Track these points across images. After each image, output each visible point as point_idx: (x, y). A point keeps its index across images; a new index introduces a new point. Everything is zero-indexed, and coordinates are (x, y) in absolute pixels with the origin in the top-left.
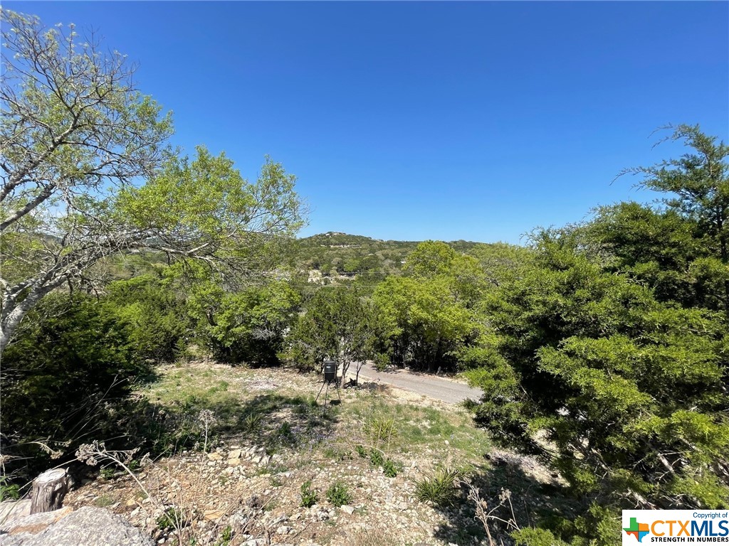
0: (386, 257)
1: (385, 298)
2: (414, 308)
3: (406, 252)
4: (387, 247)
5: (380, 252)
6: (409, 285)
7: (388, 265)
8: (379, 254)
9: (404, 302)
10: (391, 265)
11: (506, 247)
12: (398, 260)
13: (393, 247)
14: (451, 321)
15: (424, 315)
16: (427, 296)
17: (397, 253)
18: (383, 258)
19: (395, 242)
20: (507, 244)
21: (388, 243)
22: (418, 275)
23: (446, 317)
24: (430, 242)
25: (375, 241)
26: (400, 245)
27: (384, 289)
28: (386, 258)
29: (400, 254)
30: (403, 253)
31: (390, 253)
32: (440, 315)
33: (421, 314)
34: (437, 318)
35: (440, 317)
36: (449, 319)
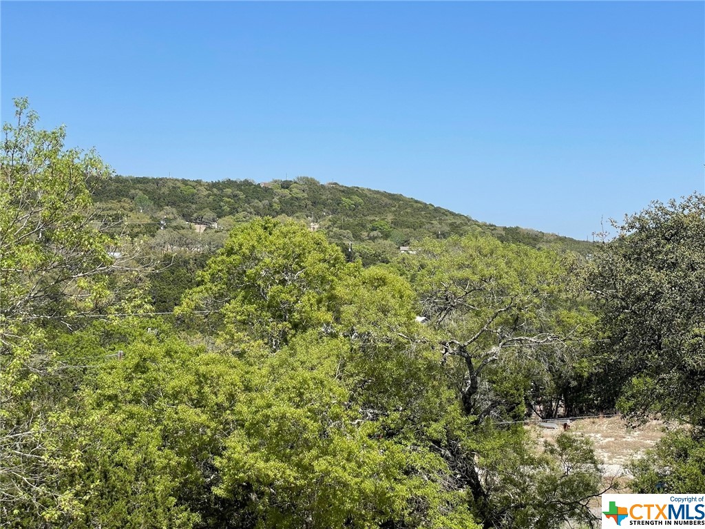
2: (237, 445)
14: (352, 481)
15: (273, 469)
23: (338, 472)
27: (125, 385)
32: (320, 465)
33: (261, 464)
34: (311, 476)
35: (321, 471)
36: (346, 477)
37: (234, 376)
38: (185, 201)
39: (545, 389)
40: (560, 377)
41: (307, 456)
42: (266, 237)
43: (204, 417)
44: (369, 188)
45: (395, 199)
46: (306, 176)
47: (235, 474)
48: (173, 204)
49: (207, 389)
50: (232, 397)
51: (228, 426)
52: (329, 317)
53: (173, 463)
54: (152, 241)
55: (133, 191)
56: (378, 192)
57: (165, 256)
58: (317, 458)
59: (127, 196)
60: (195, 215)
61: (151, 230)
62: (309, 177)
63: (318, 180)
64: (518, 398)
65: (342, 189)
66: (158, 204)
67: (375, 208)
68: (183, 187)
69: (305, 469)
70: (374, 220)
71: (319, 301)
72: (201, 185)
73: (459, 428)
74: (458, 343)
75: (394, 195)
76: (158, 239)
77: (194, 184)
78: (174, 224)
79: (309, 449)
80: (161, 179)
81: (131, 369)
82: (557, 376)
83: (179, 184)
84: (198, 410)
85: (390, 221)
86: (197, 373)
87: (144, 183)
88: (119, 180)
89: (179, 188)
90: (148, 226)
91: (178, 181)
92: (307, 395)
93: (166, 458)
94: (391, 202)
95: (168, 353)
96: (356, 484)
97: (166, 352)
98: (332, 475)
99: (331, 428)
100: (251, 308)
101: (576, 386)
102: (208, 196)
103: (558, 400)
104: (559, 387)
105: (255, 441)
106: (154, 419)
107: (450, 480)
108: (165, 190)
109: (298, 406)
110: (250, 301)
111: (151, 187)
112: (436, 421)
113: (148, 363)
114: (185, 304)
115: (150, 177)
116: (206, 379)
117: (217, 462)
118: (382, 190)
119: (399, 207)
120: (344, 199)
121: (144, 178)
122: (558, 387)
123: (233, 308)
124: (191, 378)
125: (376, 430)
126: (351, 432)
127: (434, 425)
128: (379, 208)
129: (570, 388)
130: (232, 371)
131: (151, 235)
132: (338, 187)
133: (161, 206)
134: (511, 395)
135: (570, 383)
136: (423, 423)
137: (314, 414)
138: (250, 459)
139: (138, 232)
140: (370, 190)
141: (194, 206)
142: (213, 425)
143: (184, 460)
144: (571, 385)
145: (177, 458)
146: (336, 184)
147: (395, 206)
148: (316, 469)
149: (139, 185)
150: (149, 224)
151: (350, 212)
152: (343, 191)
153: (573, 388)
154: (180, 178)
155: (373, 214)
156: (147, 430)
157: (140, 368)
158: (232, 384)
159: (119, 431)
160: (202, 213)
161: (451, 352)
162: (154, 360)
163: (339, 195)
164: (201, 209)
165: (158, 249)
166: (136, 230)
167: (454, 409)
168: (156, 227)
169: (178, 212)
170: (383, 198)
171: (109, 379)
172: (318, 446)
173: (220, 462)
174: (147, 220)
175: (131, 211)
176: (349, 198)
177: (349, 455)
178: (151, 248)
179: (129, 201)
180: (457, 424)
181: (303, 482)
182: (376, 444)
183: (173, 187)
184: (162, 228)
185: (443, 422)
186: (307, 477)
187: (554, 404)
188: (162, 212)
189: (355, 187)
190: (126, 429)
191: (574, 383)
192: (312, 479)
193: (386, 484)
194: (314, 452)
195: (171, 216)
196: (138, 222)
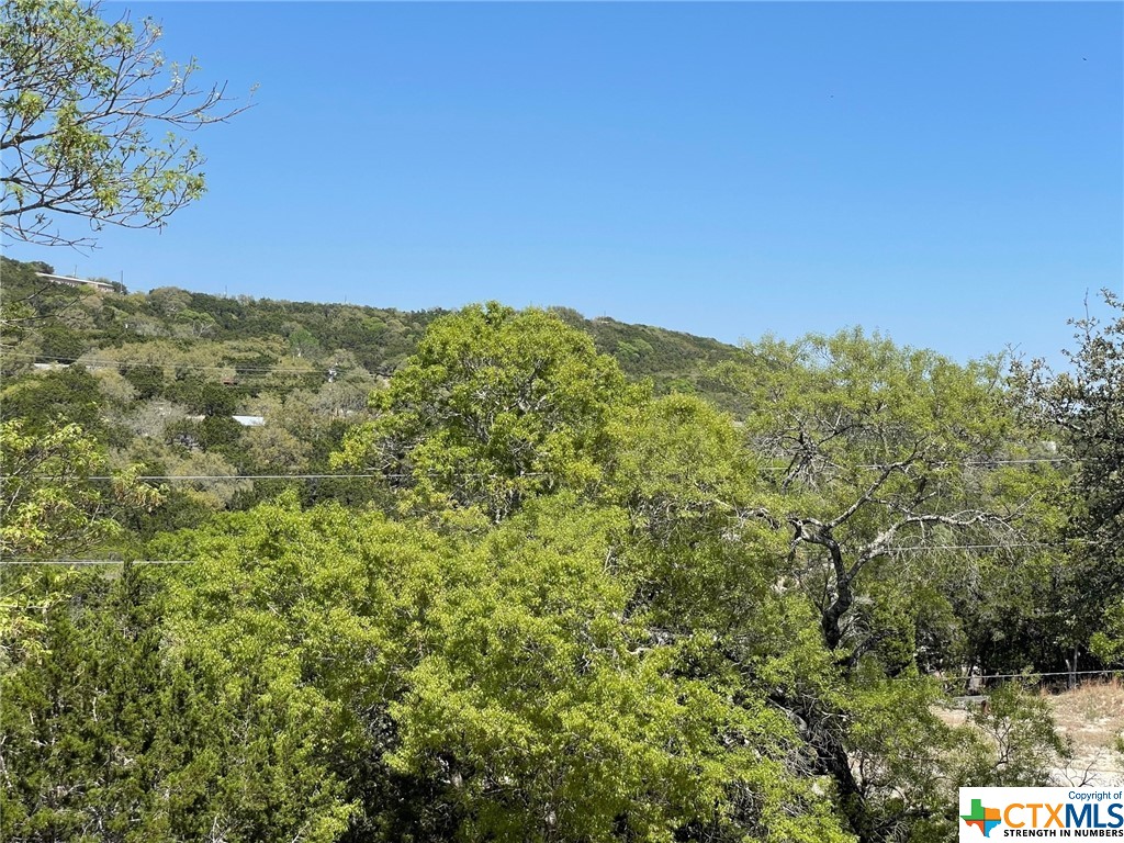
0: (148, 386)
1: (251, 629)
2: (429, 680)
3: (265, 362)
4: (149, 326)
5: (109, 354)
6: (396, 550)
7: (156, 432)
8: (102, 365)
9: (366, 648)
10: (177, 435)
11: (883, 362)
12: (218, 405)
13: (183, 331)
14: (628, 748)
16: (510, 613)
17: (214, 363)
18: (127, 391)
19: (200, 302)
20: (888, 346)
21: (155, 305)
22: (436, 497)
23: (603, 731)
24: (496, 317)
25: (73, 290)
26: (228, 317)
27: (242, 578)
28: (148, 394)
29: (228, 373)
30: (247, 367)
31: (170, 361)
32: (573, 718)
33: (471, 712)
34: (556, 736)
35: (574, 728)
36: (618, 740)
37: (428, 563)
38: (368, 341)
39: (950, 643)
40: (976, 624)
41: (551, 701)
42: (490, 333)
43: (375, 631)
44: (662, 327)
45: (704, 346)
46: (561, 305)
47: (424, 731)
48: (350, 345)
49: (381, 583)
50: (423, 600)
51: (414, 649)
52: (596, 472)
53: (318, 710)
54: (314, 401)
55: (287, 324)
56: (676, 334)
57: (334, 423)
58: (567, 705)
59: (277, 332)
60: (384, 364)
61: (314, 382)
62: (567, 308)
63: (580, 313)
64: (906, 656)
65: (619, 328)
66: (326, 346)
67: (670, 358)
68: (365, 319)
69: (546, 724)
70: (670, 378)
71: (578, 445)
72: (395, 317)
73: (818, 670)
74: (817, 522)
75: (702, 339)
76: (323, 397)
77: (385, 315)
78: (350, 375)
79: (555, 690)
80: (332, 306)
81: (251, 549)
82: (972, 623)
83: (359, 315)
84: (366, 620)
85: (695, 380)
86: (366, 557)
87: (305, 312)
88: (265, 305)
89: (360, 320)
90: (308, 378)
91: (359, 309)
92: (553, 595)
93: (306, 702)
94: (697, 349)
95: (316, 525)
96: (636, 753)
97: (314, 525)
98: (594, 736)
99: (595, 655)
100: (462, 452)
101: (1002, 641)
102: (405, 334)
103: (972, 662)
104: (975, 642)
105: (462, 674)
106: (289, 637)
107: (801, 758)
108: (337, 323)
109: (538, 614)
110: (459, 440)
111: (316, 318)
112: (777, 656)
113: (283, 542)
114: (348, 448)
115: (315, 303)
116: (382, 565)
117: (395, 711)
118: (682, 331)
119: (710, 359)
120: (621, 343)
121: (306, 304)
122: (971, 642)
123: (429, 451)
124: (356, 562)
125: (671, 661)
126: (630, 663)
127: (774, 661)
128: (678, 359)
129: (992, 642)
130: (425, 556)
131: (313, 391)
132: (612, 324)
133: (331, 349)
134: (895, 649)
135: (991, 635)
136: (756, 658)
137: (566, 629)
138: (452, 702)
139: (292, 386)
140: (663, 331)
141: (382, 350)
142: (390, 645)
143: (337, 705)
144: (995, 638)
145: (326, 703)
146: (609, 319)
147: (703, 358)
148: (566, 724)
149: (298, 315)
150: (309, 373)
151: (631, 365)
152: (621, 332)
153: (997, 642)
154: (362, 305)
155: (668, 369)
156: (277, 655)
157: (270, 549)
158: (426, 576)
159: (227, 654)
160: (394, 360)
161: (807, 536)
162: (292, 536)
163: (613, 336)
164: (394, 354)
165: (323, 413)
166: (289, 382)
167: (812, 634)
168: (321, 379)
169: (358, 359)
170: (686, 344)
171: (215, 566)
172: (572, 687)
173: (400, 711)
174: (308, 368)
175: (283, 355)
176: (630, 342)
177: (624, 703)
178: (312, 411)
179: (281, 340)
180: (815, 662)
181: (542, 748)
182: (671, 687)
183: (351, 319)
184: (330, 380)
185: (790, 657)
186: (550, 738)
187: (964, 669)
188: (332, 358)
189: (640, 326)
190: (240, 652)
191: (998, 635)
192: (559, 742)
193: (688, 760)
194: (564, 695)
195: (346, 364)
196: (293, 370)
